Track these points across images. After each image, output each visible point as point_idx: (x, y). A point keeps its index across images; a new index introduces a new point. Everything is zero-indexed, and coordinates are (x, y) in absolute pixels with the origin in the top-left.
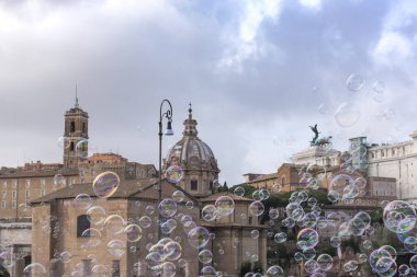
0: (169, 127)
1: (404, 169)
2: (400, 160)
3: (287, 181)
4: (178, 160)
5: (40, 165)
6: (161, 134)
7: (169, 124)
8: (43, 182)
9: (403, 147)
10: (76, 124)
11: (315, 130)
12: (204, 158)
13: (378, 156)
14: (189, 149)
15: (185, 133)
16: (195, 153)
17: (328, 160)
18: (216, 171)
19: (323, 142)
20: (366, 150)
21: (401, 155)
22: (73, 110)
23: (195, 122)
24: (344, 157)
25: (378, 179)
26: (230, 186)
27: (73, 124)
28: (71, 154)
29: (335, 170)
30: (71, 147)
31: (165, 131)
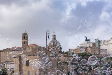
0: (49, 37)
1: (109, 47)
4: (51, 45)
6: (46, 39)
9: (108, 41)
11: (86, 37)
13: (102, 44)
16: (56, 44)
18: (61, 48)
19: (88, 40)
20: (99, 42)
21: (108, 43)
22: (24, 33)
23: (55, 36)
24: (94, 44)
25: (102, 49)
26: (64, 52)
27: (24, 37)
28: (24, 44)
29: (91, 47)
30: (24, 43)
31: (48, 38)
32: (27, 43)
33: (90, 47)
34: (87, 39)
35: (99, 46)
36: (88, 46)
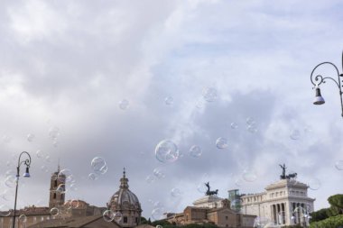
0: (27, 171)
1: (262, 209)
2: (259, 204)
3: (190, 217)
4: (116, 203)
5: (34, 208)
6: (18, 176)
7: (27, 169)
8: (35, 219)
9: (260, 195)
10: (57, 182)
11: (208, 185)
12: (132, 202)
13: (246, 202)
14: (123, 197)
15: (121, 187)
16: (127, 199)
17: (216, 204)
18: (140, 211)
19: (213, 193)
20: (238, 198)
21: (260, 201)
22: (57, 173)
23: (127, 180)
24: (226, 203)
25: (246, 216)
26: (152, 221)
27: (56, 182)
28: (54, 200)
29: (219, 210)
30: (54, 196)
31: (23, 173)
32: (62, 197)
33: (215, 209)
34: (211, 190)
35: (239, 206)
36: (211, 206)
